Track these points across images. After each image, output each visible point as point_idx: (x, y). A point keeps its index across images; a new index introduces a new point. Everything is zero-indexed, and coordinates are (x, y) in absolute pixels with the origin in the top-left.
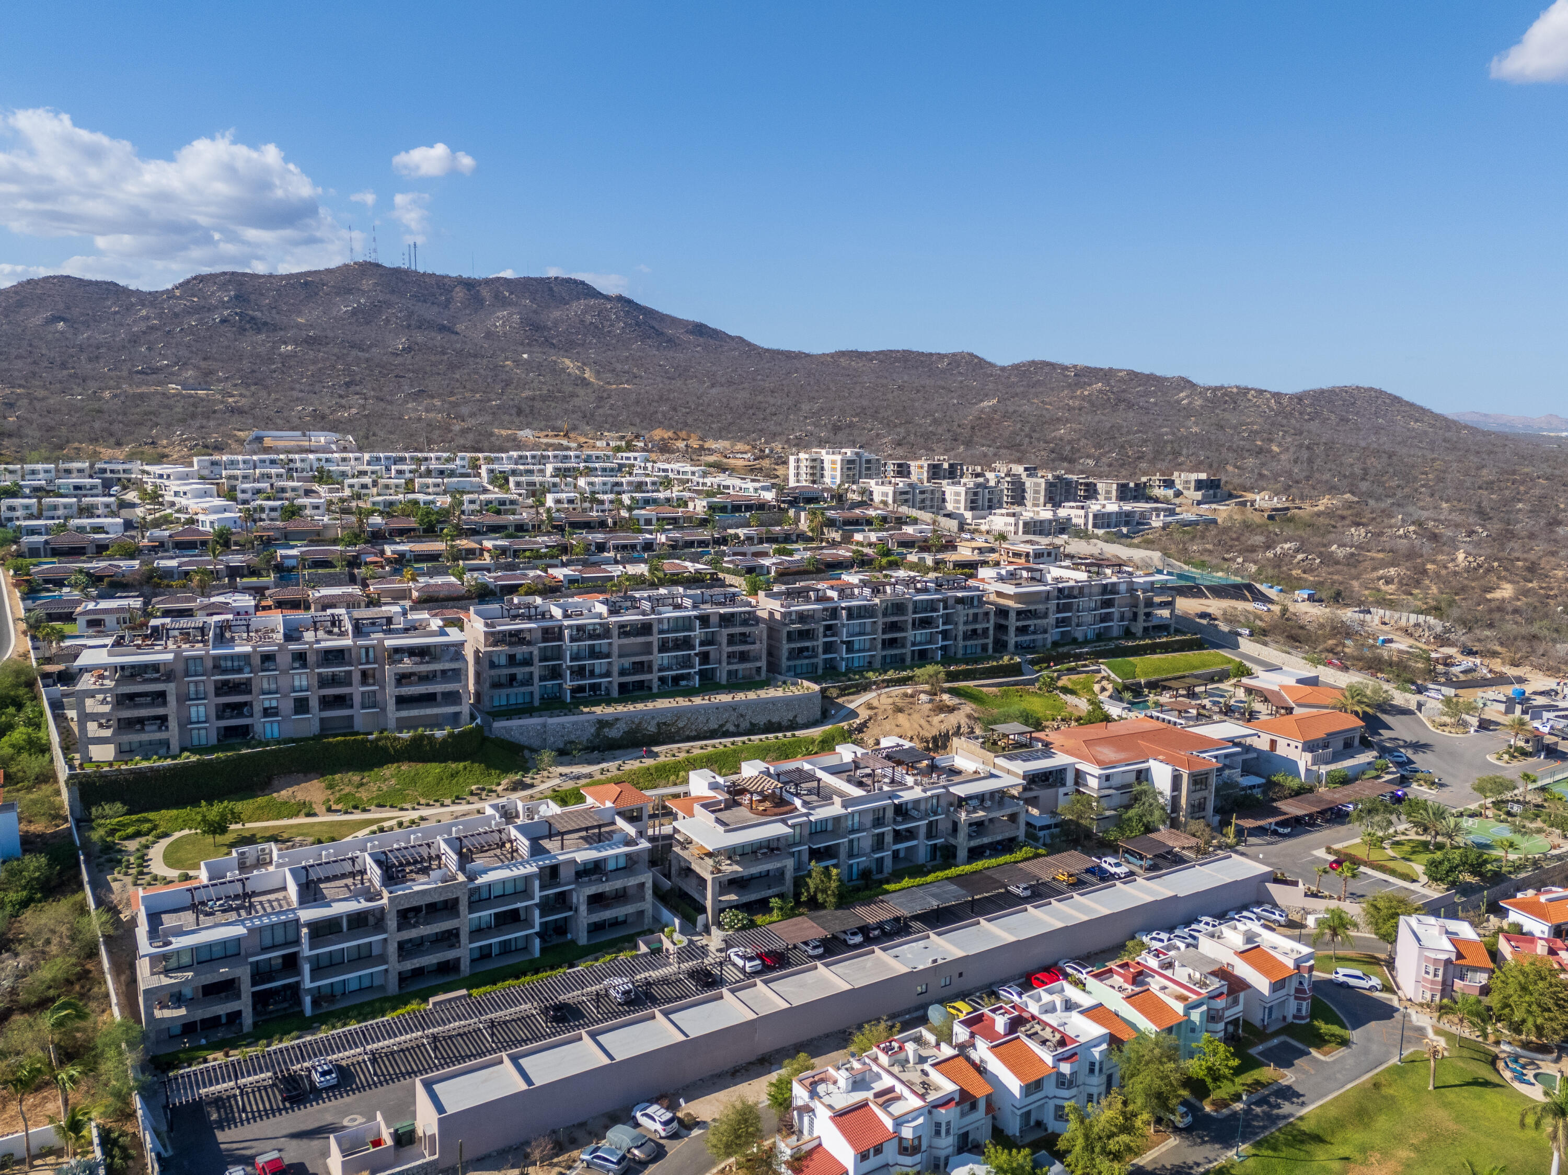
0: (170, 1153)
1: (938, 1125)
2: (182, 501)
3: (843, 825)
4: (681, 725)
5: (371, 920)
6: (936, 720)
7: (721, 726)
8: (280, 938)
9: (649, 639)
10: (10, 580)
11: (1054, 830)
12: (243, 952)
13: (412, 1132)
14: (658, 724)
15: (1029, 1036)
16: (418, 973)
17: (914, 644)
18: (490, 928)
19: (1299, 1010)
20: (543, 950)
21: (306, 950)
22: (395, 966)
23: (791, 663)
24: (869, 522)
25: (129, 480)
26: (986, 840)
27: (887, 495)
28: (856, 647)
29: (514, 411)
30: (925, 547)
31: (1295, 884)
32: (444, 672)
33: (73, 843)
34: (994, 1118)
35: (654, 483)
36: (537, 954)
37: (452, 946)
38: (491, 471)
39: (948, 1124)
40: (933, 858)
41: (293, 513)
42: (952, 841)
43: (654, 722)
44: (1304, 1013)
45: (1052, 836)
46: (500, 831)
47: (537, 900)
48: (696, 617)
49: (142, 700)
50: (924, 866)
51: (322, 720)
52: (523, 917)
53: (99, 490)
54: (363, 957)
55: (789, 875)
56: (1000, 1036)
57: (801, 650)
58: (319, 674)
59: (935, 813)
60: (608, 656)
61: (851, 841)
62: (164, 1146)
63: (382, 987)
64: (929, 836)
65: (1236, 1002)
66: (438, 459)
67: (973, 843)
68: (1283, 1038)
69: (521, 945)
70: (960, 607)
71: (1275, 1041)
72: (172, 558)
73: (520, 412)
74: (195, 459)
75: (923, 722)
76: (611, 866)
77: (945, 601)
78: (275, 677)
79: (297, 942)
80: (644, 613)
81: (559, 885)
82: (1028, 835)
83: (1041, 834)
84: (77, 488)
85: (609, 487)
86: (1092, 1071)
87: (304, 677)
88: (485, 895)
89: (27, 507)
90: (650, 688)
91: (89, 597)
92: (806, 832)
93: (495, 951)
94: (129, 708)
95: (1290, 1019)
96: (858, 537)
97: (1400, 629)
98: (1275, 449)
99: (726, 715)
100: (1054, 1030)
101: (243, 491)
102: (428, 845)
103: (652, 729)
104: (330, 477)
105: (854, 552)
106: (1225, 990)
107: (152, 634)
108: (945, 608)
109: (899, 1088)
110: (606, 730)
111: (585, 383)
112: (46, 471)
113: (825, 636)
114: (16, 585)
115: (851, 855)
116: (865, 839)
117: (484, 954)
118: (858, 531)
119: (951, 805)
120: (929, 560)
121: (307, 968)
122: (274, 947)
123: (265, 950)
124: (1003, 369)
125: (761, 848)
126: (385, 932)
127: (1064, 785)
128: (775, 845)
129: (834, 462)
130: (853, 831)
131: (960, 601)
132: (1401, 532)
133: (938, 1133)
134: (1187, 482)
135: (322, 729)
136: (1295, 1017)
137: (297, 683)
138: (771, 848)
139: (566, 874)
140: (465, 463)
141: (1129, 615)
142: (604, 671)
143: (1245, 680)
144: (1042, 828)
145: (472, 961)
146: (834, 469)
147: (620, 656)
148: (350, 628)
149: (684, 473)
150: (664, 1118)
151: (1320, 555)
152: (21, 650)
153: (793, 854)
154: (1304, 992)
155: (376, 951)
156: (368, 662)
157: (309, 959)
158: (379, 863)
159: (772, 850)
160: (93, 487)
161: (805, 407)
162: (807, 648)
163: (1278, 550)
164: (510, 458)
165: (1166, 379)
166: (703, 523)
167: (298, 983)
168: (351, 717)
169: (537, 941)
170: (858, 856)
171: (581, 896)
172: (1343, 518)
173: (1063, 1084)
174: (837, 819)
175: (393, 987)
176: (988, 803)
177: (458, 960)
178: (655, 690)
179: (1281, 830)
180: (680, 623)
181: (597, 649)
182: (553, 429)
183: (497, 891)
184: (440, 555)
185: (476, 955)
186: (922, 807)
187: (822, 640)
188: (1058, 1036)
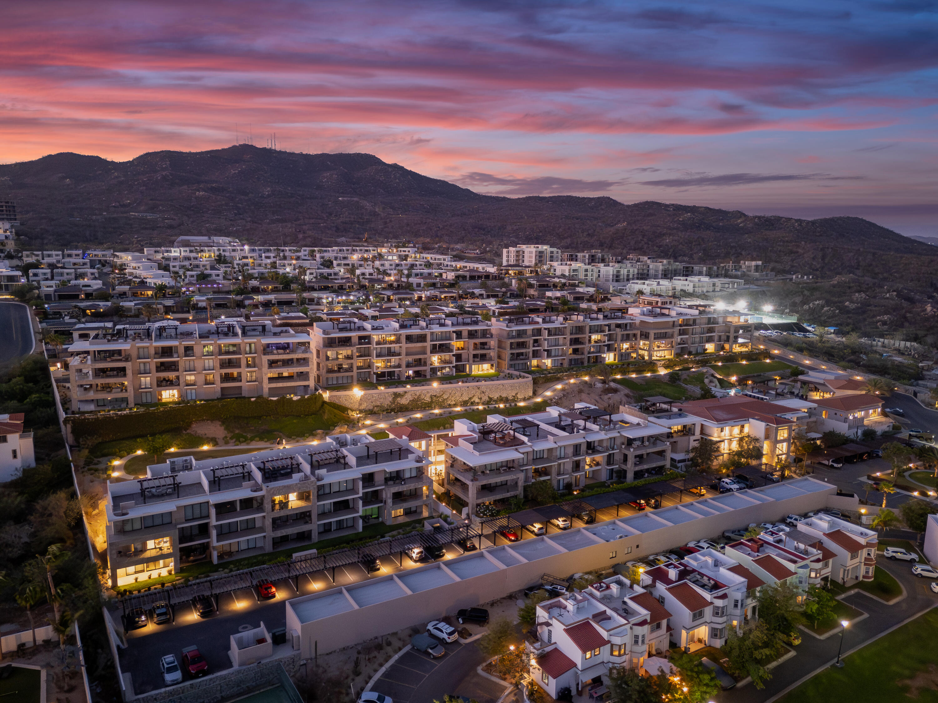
0: (126, 646)
1: (637, 637)
2: (138, 272)
3: (554, 454)
4: (445, 397)
5: (255, 505)
6: (606, 397)
7: (470, 398)
8: (197, 513)
9: (425, 344)
10: (33, 312)
11: (687, 463)
12: (174, 522)
13: (284, 635)
14: (431, 397)
15: (694, 582)
16: (285, 539)
17: (589, 353)
18: (330, 512)
19: (867, 572)
20: (363, 527)
21: (213, 521)
22: (270, 533)
23: (513, 362)
24: (555, 286)
25: (106, 261)
26: (646, 467)
27: (565, 270)
28: (553, 354)
29: (334, 229)
30: (591, 299)
31: (852, 496)
32: (298, 360)
33: (68, 459)
34: (671, 635)
35: (421, 265)
36: (360, 529)
37: (306, 523)
38: (322, 257)
39: (643, 636)
40: (611, 477)
41: (204, 278)
42: (624, 467)
43: (428, 395)
44: (870, 574)
45: (686, 466)
46: (337, 451)
47: (360, 495)
48: (453, 332)
49: (111, 373)
50: (605, 482)
51: (222, 389)
52: (351, 506)
53: (89, 266)
54: (250, 527)
55: (521, 484)
56: (672, 582)
57: (519, 355)
58: (220, 359)
59: (613, 449)
60: (399, 354)
61: (559, 464)
62: (122, 641)
63: (261, 548)
64: (609, 463)
65: (826, 565)
66: (290, 250)
67: (638, 468)
68: (856, 590)
69: (350, 523)
70: (618, 330)
71: (852, 592)
72: (131, 301)
73: (338, 229)
74: (145, 249)
75: (597, 398)
76: (407, 475)
77: (609, 326)
78: (193, 360)
79: (208, 517)
80: (422, 328)
81: (374, 486)
82: (672, 465)
83: (679, 465)
84: (75, 264)
85: (393, 267)
86: (736, 606)
87: (211, 361)
88: (327, 491)
89: (45, 274)
90: (425, 376)
91: (80, 322)
92: (531, 457)
93: (334, 527)
94: (103, 377)
95: (861, 579)
96: (549, 294)
97: (896, 350)
98: (800, 251)
99: (474, 392)
100: (710, 579)
101: (174, 267)
102: (291, 458)
103: (428, 399)
104: (225, 260)
105: (547, 302)
106: (820, 556)
107: (117, 334)
108: (609, 330)
109: (609, 612)
110: (399, 399)
111: (375, 214)
112: (57, 255)
113: (534, 346)
114: (36, 315)
115: (559, 474)
116: (568, 463)
117: (327, 528)
118: (548, 291)
119: (623, 444)
120: (594, 307)
121: (214, 533)
122: (194, 519)
123: (187, 521)
124: (628, 206)
125: (502, 466)
126: (264, 512)
127: (694, 434)
128: (510, 465)
129: (531, 252)
130: (560, 458)
131: (618, 326)
132: (888, 295)
133: (636, 642)
134: (749, 267)
135: (222, 395)
136: (864, 577)
137: (207, 365)
138: (509, 466)
139: (379, 479)
140: (306, 253)
141: (724, 338)
142: (397, 364)
143: (800, 377)
144: (680, 461)
145: (319, 533)
146: (531, 257)
147: (406, 355)
148: (240, 332)
149: (439, 259)
150: (449, 631)
151: (838, 308)
152: (39, 351)
153: (522, 471)
154: (871, 560)
155: (258, 524)
156: (250, 353)
157: (216, 527)
158: (259, 469)
159: (510, 468)
160: (84, 264)
161: (509, 228)
162: (522, 354)
163: (811, 305)
164: (333, 251)
165: (729, 212)
166: (452, 285)
167: (208, 543)
168: (240, 387)
169: (361, 521)
170: (563, 474)
171: (388, 493)
172: (850, 288)
173: (717, 613)
174: (550, 450)
175: (269, 548)
176: (647, 443)
177: (310, 531)
178: (428, 377)
179: (835, 465)
180: (444, 335)
181: (392, 350)
182: (358, 238)
183: (335, 489)
184: (293, 302)
185: (322, 529)
186: (605, 444)
187: (532, 349)
188: (713, 582)
